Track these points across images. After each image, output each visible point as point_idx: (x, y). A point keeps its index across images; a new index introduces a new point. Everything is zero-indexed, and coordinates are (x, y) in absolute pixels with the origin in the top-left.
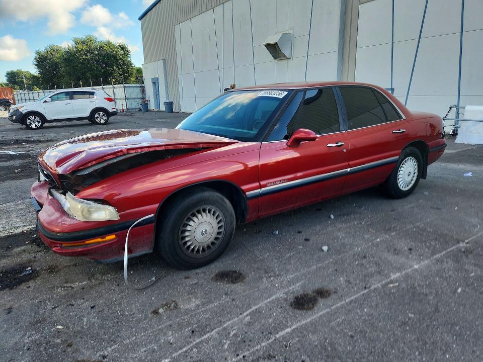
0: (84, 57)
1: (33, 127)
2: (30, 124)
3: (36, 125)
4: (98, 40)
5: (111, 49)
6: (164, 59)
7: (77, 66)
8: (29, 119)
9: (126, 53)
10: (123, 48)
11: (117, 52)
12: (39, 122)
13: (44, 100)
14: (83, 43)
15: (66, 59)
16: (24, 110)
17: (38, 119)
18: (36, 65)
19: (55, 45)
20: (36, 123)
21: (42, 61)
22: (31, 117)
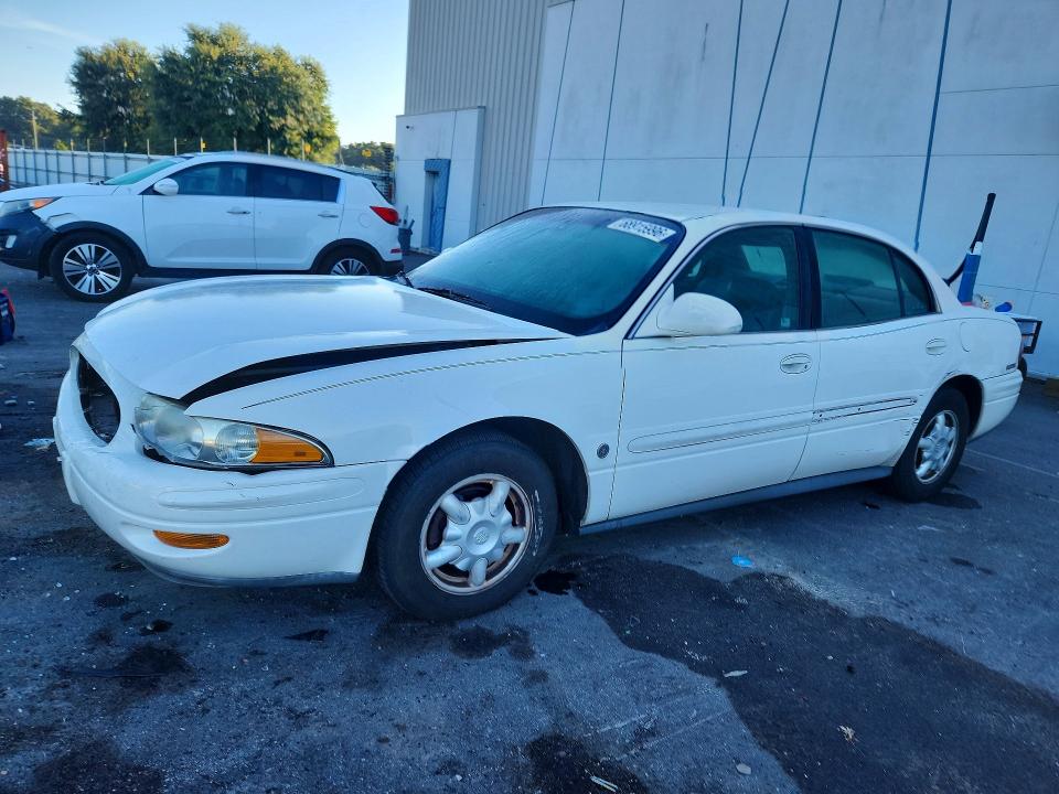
0: (210, 76)
1: (85, 290)
2: (76, 278)
3: (98, 285)
4: (251, 41)
5: (286, 67)
6: (483, 108)
7: (189, 99)
8: (74, 256)
9: (321, 85)
10: (313, 70)
11: (298, 77)
12: (113, 271)
13: (144, 184)
14: (214, 41)
15: (160, 76)
16: (54, 216)
17: (110, 257)
18: (74, 84)
19: (130, 40)
20: (102, 275)
21: (91, 74)
22: (85, 247)
